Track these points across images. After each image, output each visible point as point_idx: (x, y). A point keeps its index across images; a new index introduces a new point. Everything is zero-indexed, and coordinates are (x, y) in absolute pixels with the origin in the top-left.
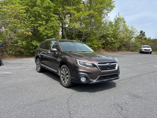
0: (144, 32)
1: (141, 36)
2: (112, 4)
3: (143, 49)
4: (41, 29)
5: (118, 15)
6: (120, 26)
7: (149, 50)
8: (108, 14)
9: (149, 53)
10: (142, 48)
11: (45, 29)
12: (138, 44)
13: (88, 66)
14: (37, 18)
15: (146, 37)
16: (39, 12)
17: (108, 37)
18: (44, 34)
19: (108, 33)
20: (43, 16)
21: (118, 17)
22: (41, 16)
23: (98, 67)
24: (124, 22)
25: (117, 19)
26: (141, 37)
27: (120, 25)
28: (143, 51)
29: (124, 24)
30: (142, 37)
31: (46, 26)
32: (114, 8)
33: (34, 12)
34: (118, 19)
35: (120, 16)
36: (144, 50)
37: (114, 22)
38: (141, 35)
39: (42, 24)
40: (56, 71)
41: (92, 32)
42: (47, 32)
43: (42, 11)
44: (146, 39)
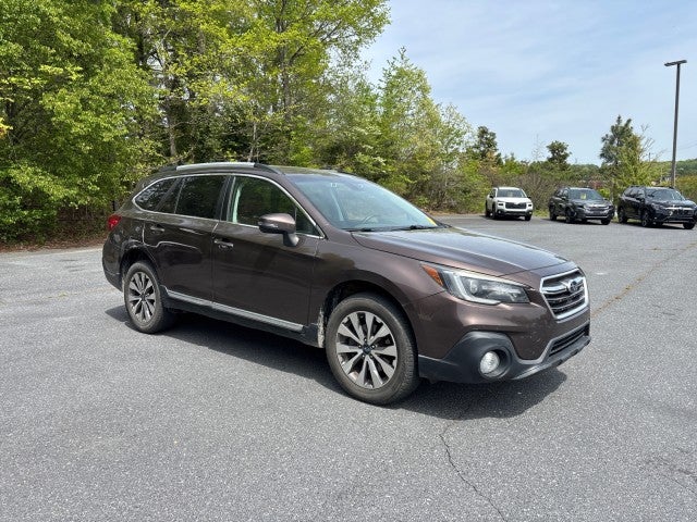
0: (493, 135)
1: (482, 149)
2: (379, 9)
3: (502, 202)
4: (61, 104)
5: (399, 57)
6: (409, 104)
7: (523, 206)
8: (360, 48)
9: (523, 218)
10: (496, 199)
11: (80, 107)
12: (477, 181)
13: (505, 300)
14: (35, 44)
15: (499, 155)
16: (43, 16)
17: (363, 151)
18: (77, 129)
19: (359, 135)
20: (65, 38)
21: (397, 64)
22: (57, 39)
23: (546, 300)
24: (424, 90)
25: (394, 73)
26: (483, 154)
27: (405, 100)
28: (502, 211)
29: (425, 97)
30: (488, 154)
31: (86, 93)
32: (385, 27)
33: (20, 12)
34: (401, 74)
35: (409, 63)
36: (504, 208)
37: (383, 85)
38: (482, 143)
39: (62, 81)
40: (298, 327)
41: (297, 129)
42: (95, 119)
43: (60, 10)
44: (498, 161)
